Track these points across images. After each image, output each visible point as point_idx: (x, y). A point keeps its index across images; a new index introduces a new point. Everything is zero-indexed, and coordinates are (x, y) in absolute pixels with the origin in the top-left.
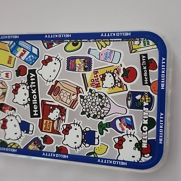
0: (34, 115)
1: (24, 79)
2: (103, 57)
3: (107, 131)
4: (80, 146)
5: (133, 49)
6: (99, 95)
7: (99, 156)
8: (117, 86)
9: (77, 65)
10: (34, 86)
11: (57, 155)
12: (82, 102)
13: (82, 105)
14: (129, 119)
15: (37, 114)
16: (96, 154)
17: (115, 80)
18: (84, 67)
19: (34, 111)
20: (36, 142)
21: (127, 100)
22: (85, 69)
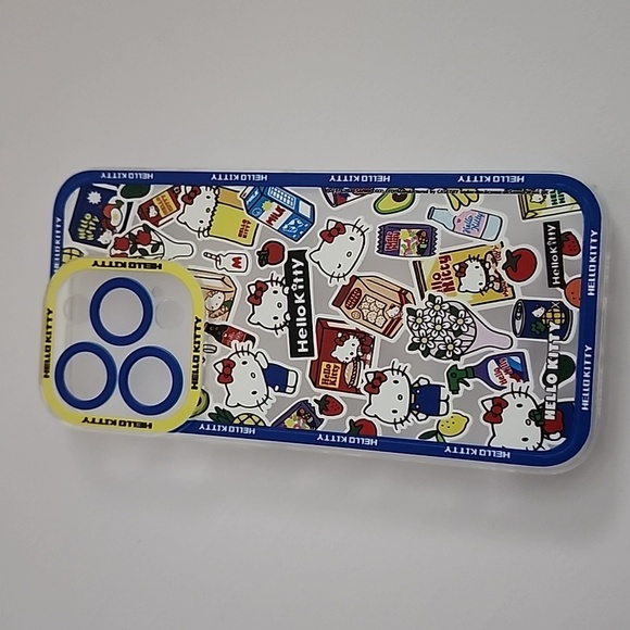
0: (300, 350)
1: (278, 271)
2: (461, 227)
3: (468, 385)
4: (406, 418)
5: (529, 211)
6: (451, 307)
7: (448, 440)
8: (492, 288)
9: (402, 242)
10: (301, 287)
11: (352, 440)
12: (410, 324)
13: (411, 329)
14: (517, 360)
15: (307, 350)
16: (442, 435)
17: (488, 276)
18: (418, 247)
19: (299, 342)
20: (302, 411)
21: (515, 318)
22: (421, 252)
